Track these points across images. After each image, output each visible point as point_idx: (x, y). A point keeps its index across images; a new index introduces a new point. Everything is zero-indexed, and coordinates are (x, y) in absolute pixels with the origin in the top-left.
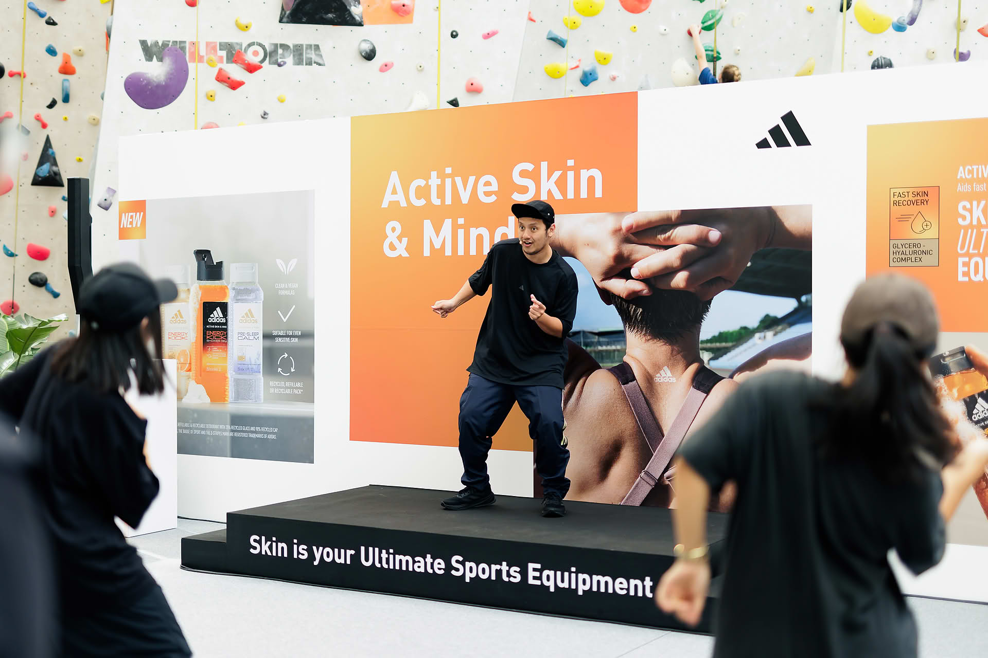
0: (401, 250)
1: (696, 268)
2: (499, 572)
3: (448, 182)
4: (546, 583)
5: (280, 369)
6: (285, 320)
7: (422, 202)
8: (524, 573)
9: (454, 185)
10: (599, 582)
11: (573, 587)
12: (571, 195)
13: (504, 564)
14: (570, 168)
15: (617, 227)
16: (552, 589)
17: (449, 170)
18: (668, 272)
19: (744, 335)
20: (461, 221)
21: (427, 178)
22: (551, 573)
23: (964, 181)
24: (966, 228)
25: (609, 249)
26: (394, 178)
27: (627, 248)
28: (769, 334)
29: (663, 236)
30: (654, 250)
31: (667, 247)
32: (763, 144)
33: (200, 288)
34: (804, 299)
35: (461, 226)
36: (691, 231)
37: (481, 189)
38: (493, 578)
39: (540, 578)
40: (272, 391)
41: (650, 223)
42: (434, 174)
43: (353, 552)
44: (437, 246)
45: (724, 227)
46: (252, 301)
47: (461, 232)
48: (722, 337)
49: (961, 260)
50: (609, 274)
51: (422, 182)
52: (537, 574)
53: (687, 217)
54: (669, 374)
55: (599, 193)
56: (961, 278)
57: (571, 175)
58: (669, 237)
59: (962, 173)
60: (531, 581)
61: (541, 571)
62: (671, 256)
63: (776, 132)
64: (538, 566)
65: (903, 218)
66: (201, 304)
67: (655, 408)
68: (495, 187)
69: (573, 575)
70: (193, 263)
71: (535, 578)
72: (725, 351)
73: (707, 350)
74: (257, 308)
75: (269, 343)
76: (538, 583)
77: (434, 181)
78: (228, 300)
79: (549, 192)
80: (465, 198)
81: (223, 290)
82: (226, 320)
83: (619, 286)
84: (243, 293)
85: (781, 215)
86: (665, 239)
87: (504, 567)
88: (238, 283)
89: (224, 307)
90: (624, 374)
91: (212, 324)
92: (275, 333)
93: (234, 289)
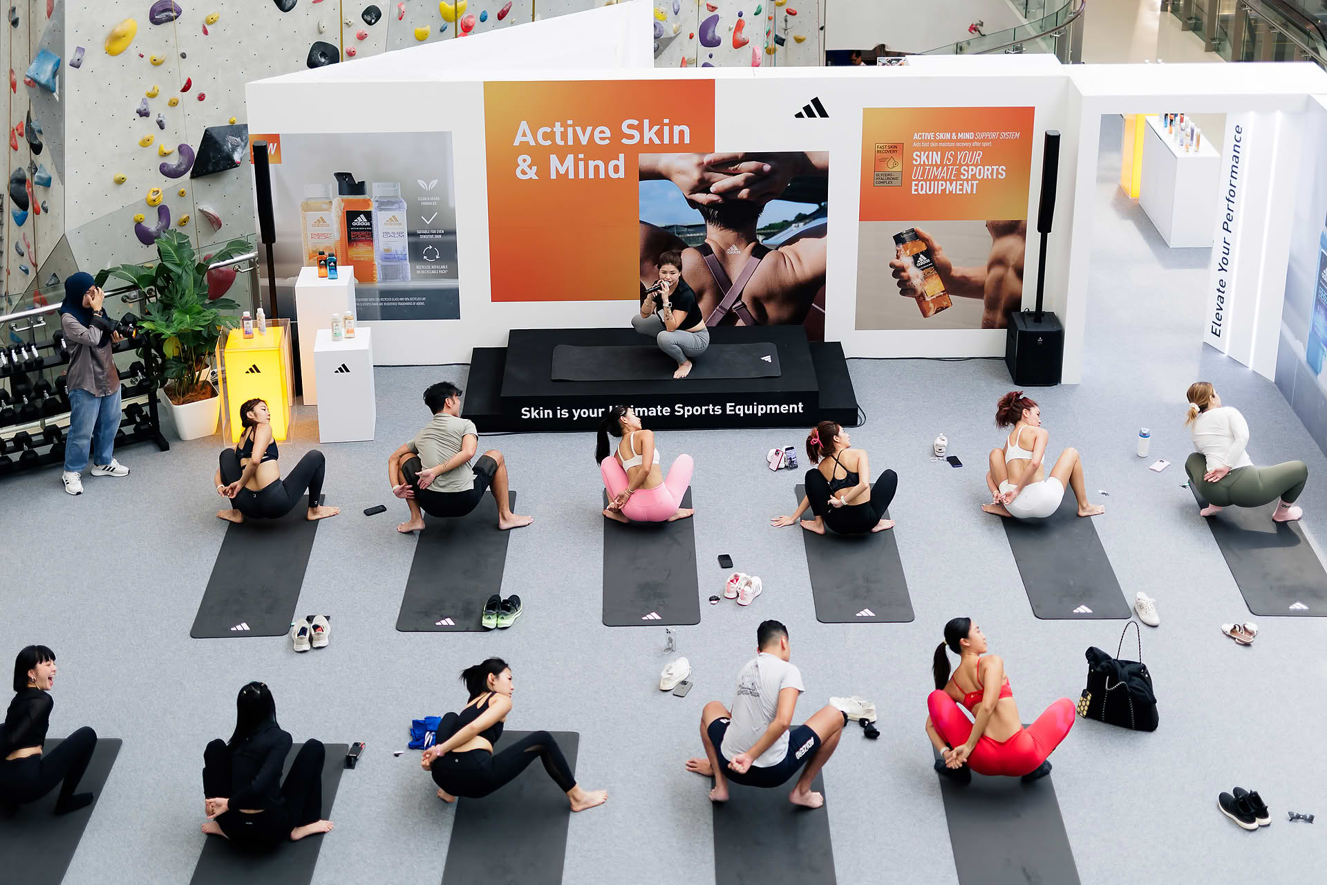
0: (532, 174)
1: (755, 187)
2: (707, 411)
3: (570, 130)
4: (738, 412)
5: (425, 257)
6: (428, 223)
7: (549, 143)
8: (724, 409)
9: (575, 132)
10: (771, 408)
11: (755, 412)
12: (666, 141)
13: (711, 405)
14: (666, 124)
15: (701, 162)
16: (742, 415)
17: (570, 122)
18: (737, 189)
19: (785, 225)
20: (581, 156)
21: (553, 126)
22: (742, 407)
23: (916, 141)
24: (917, 166)
25: (695, 175)
26: (524, 126)
27: (707, 175)
28: (801, 224)
29: (732, 168)
30: (726, 176)
31: (734, 175)
32: (799, 115)
33: (342, 200)
34: (823, 204)
35: (581, 159)
36: (752, 165)
37: (597, 135)
38: (703, 413)
39: (734, 410)
40: (419, 272)
41: (723, 159)
42: (558, 124)
43: (603, 410)
44: (562, 171)
45: (772, 162)
46: (396, 209)
47: (581, 164)
48: (771, 226)
49: (914, 183)
50: (694, 190)
51: (549, 130)
52: (732, 408)
53: (749, 157)
54: (736, 249)
55: (687, 141)
56: (913, 192)
57: (666, 129)
58: (737, 168)
59: (916, 137)
60: (728, 412)
61: (735, 407)
62: (738, 179)
63: (807, 109)
64: (733, 404)
65: (882, 160)
66: (344, 212)
67: (726, 268)
68: (608, 134)
69: (755, 407)
70: (335, 183)
71: (730, 410)
72: (774, 234)
73: (761, 234)
74: (402, 216)
75: (413, 239)
76: (733, 413)
77: (558, 129)
78: (373, 208)
79: (650, 139)
80: (584, 141)
81: (367, 202)
82: (371, 224)
83: (701, 198)
84: (385, 204)
85: (809, 156)
86: (733, 170)
87: (711, 407)
88: (380, 197)
89: (368, 215)
90: (705, 250)
91: (356, 226)
92: (419, 232)
93: (377, 201)
